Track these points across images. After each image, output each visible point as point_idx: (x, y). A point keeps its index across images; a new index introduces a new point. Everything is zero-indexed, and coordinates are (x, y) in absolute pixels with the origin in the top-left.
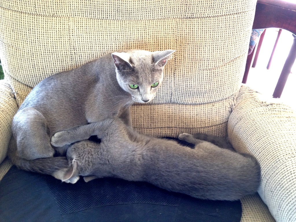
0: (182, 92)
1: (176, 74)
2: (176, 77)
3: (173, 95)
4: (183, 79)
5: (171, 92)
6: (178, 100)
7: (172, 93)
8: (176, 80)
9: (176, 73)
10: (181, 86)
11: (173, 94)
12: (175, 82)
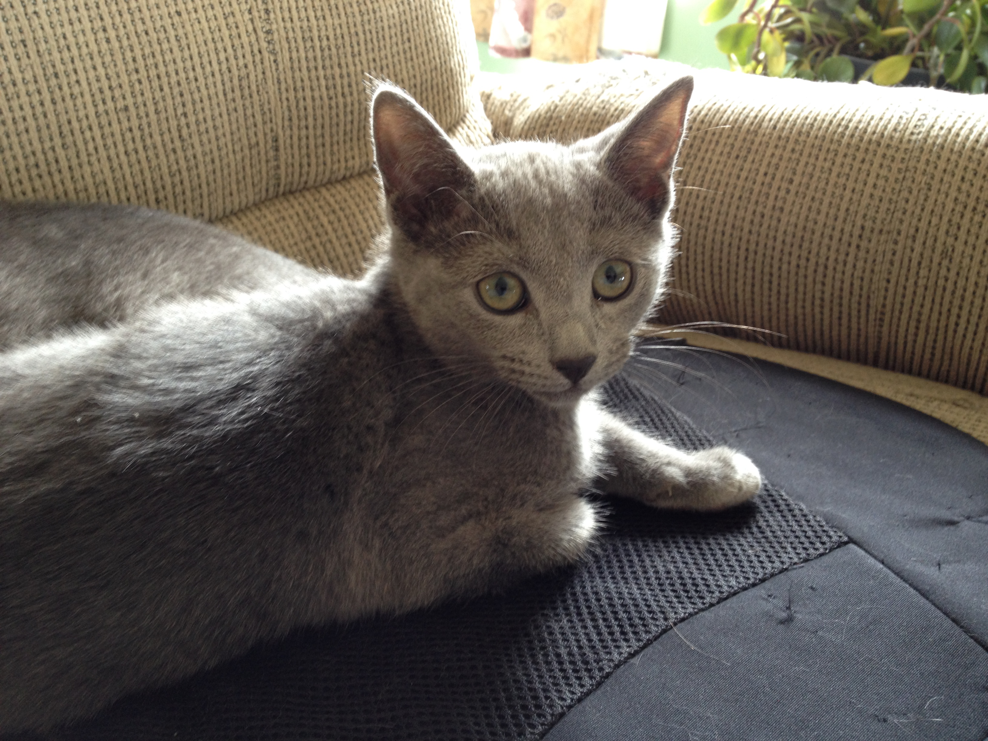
0: (320, 121)
1: (276, 36)
2: (277, 47)
3: (281, 148)
4: (310, 55)
5: (269, 137)
6: (305, 169)
7: (276, 140)
8: (281, 67)
9: (274, 27)
10: (308, 93)
11: (281, 142)
12: (282, 78)
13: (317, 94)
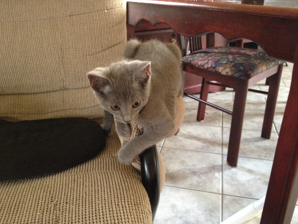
1: (64, 62)
3: (65, 81)
4: (71, 65)
5: (62, 79)
6: (70, 86)
8: (64, 67)
13: (72, 72)
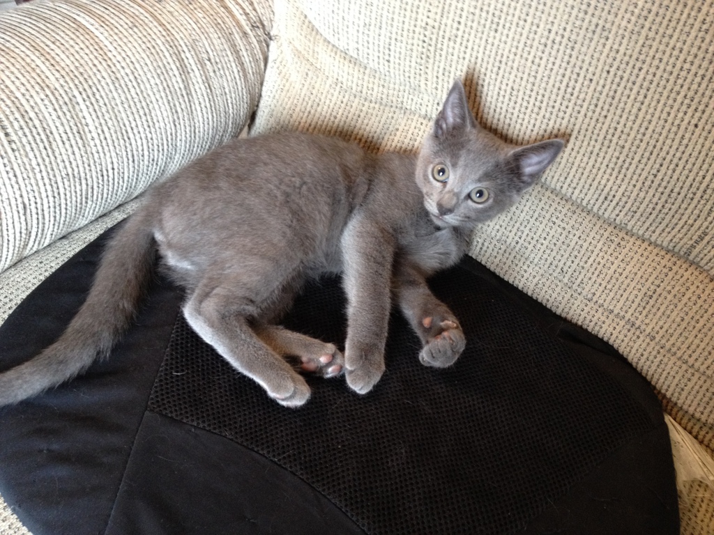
3: (705, 241)
5: (703, 229)
7: (705, 235)
